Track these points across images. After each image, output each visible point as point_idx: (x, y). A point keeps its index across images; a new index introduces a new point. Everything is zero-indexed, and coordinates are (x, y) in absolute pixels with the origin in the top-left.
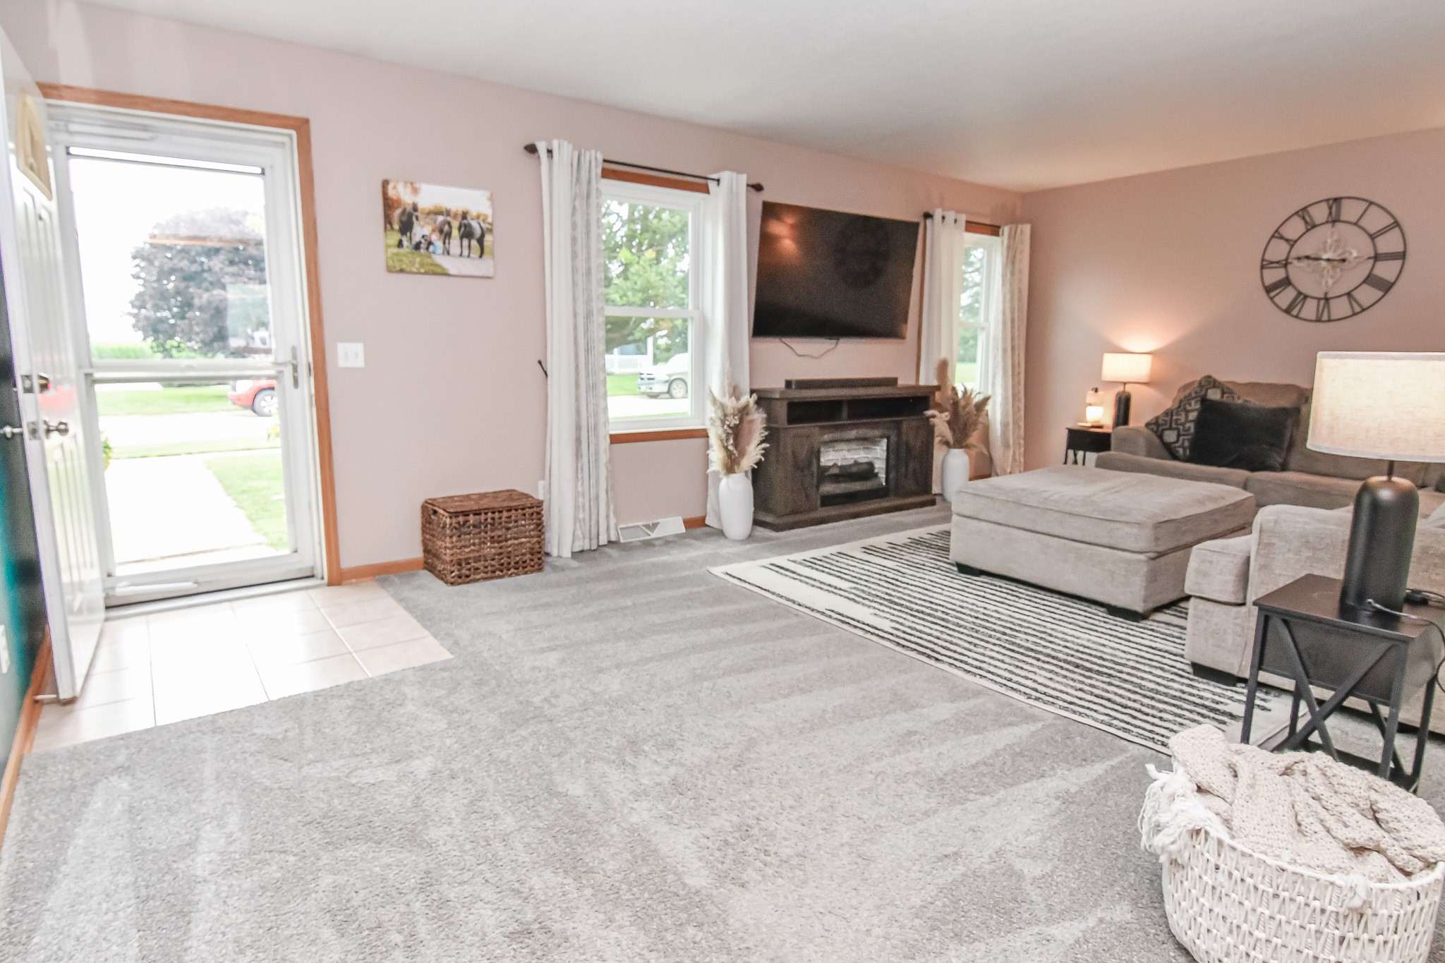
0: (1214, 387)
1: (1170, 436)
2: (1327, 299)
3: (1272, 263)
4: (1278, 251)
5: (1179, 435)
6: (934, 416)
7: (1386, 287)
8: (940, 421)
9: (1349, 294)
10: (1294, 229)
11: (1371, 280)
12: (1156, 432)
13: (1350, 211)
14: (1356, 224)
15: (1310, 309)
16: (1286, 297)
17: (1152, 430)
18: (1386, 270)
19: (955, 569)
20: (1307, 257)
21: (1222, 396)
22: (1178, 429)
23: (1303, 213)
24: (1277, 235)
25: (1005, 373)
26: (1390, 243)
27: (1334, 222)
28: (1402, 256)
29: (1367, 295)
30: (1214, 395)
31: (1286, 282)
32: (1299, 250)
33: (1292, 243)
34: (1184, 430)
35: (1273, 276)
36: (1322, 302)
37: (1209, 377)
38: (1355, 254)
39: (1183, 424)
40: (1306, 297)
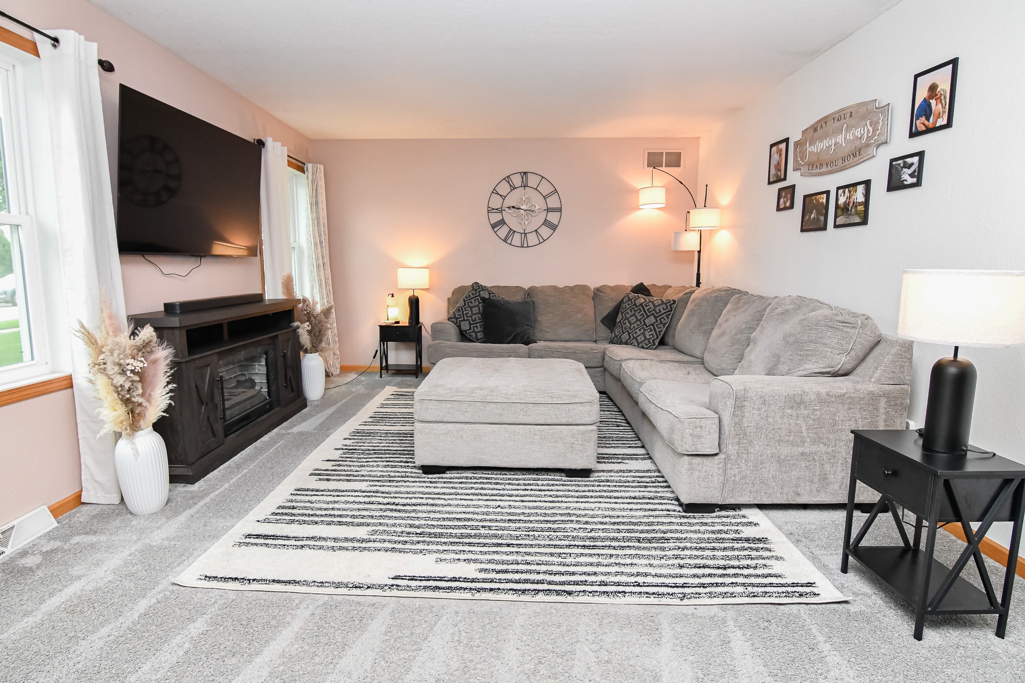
0: (483, 290)
1: (465, 326)
2: (525, 234)
3: (494, 209)
4: (496, 202)
5: (470, 324)
6: (298, 327)
7: (554, 227)
8: (304, 331)
9: (536, 231)
10: (504, 189)
11: (546, 223)
12: (456, 324)
13: (533, 181)
14: (536, 189)
15: (517, 240)
16: (503, 231)
17: (453, 322)
18: (553, 217)
19: (421, 471)
20: (513, 207)
21: (490, 296)
22: (469, 320)
23: (508, 179)
24: (494, 192)
25: (320, 285)
26: (553, 202)
27: (525, 186)
28: (559, 210)
29: (545, 232)
30: (485, 295)
31: (502, 222)
32: (509, 202)
33: (504, 198)
34: (473, 321)
35: (496, 218)
36: (523, 235)
37: (476, 283)
38: (537, 207)
39: (471, 317)
40: (514, 231)
